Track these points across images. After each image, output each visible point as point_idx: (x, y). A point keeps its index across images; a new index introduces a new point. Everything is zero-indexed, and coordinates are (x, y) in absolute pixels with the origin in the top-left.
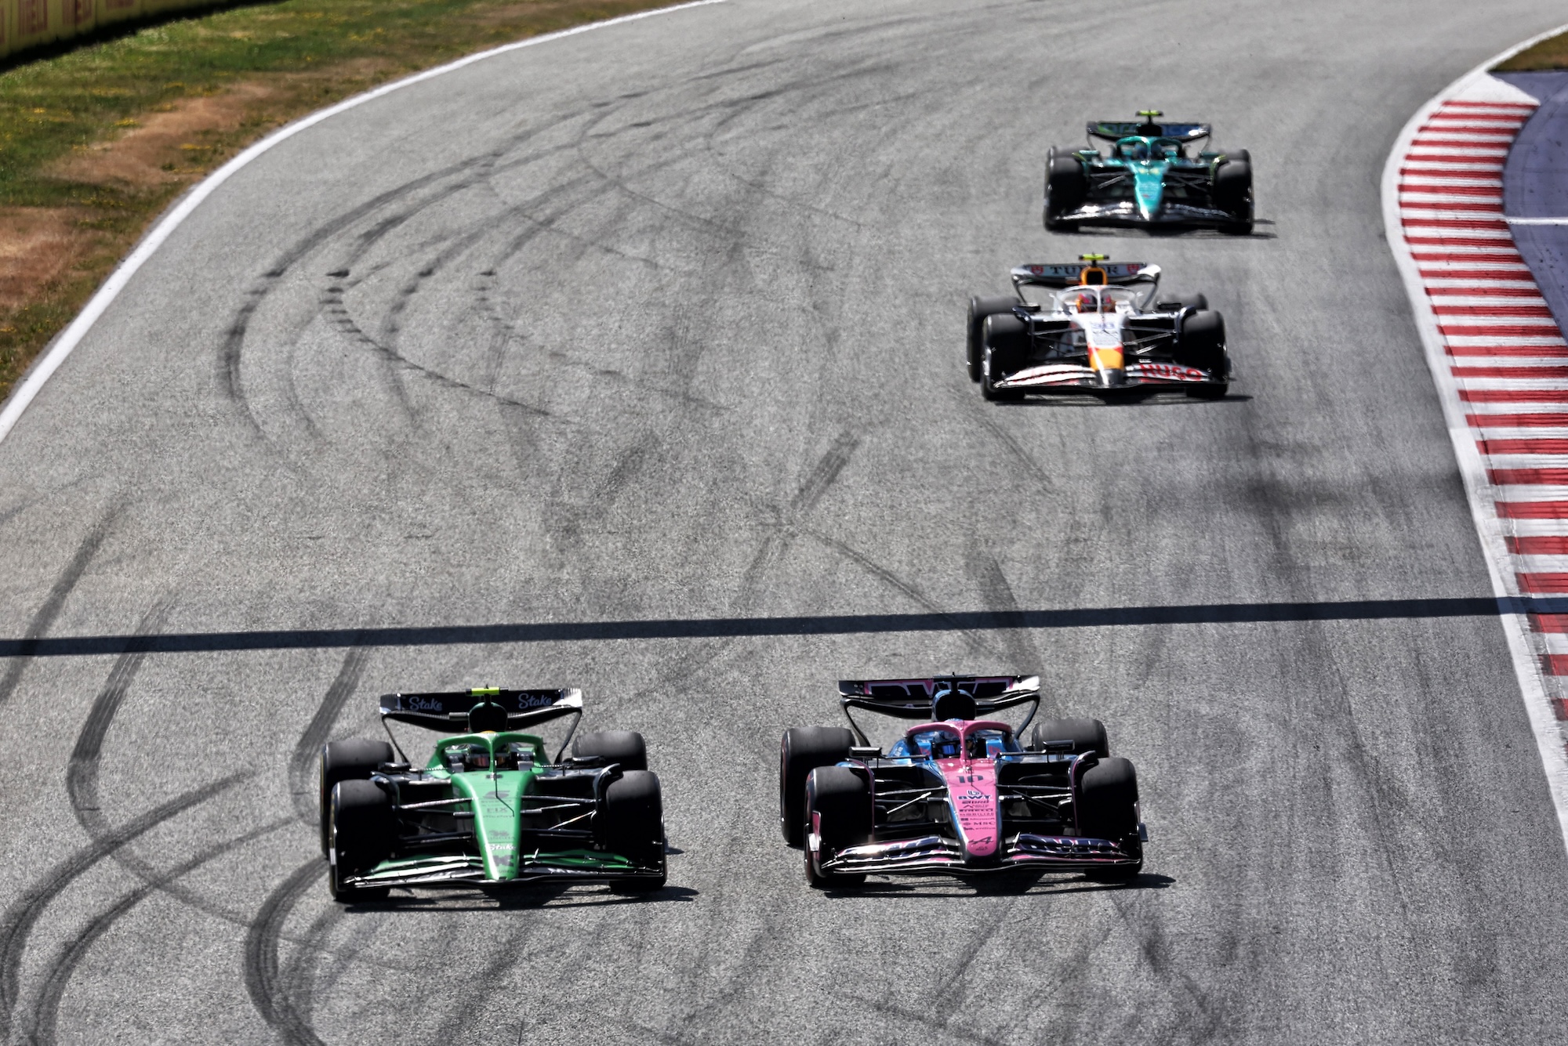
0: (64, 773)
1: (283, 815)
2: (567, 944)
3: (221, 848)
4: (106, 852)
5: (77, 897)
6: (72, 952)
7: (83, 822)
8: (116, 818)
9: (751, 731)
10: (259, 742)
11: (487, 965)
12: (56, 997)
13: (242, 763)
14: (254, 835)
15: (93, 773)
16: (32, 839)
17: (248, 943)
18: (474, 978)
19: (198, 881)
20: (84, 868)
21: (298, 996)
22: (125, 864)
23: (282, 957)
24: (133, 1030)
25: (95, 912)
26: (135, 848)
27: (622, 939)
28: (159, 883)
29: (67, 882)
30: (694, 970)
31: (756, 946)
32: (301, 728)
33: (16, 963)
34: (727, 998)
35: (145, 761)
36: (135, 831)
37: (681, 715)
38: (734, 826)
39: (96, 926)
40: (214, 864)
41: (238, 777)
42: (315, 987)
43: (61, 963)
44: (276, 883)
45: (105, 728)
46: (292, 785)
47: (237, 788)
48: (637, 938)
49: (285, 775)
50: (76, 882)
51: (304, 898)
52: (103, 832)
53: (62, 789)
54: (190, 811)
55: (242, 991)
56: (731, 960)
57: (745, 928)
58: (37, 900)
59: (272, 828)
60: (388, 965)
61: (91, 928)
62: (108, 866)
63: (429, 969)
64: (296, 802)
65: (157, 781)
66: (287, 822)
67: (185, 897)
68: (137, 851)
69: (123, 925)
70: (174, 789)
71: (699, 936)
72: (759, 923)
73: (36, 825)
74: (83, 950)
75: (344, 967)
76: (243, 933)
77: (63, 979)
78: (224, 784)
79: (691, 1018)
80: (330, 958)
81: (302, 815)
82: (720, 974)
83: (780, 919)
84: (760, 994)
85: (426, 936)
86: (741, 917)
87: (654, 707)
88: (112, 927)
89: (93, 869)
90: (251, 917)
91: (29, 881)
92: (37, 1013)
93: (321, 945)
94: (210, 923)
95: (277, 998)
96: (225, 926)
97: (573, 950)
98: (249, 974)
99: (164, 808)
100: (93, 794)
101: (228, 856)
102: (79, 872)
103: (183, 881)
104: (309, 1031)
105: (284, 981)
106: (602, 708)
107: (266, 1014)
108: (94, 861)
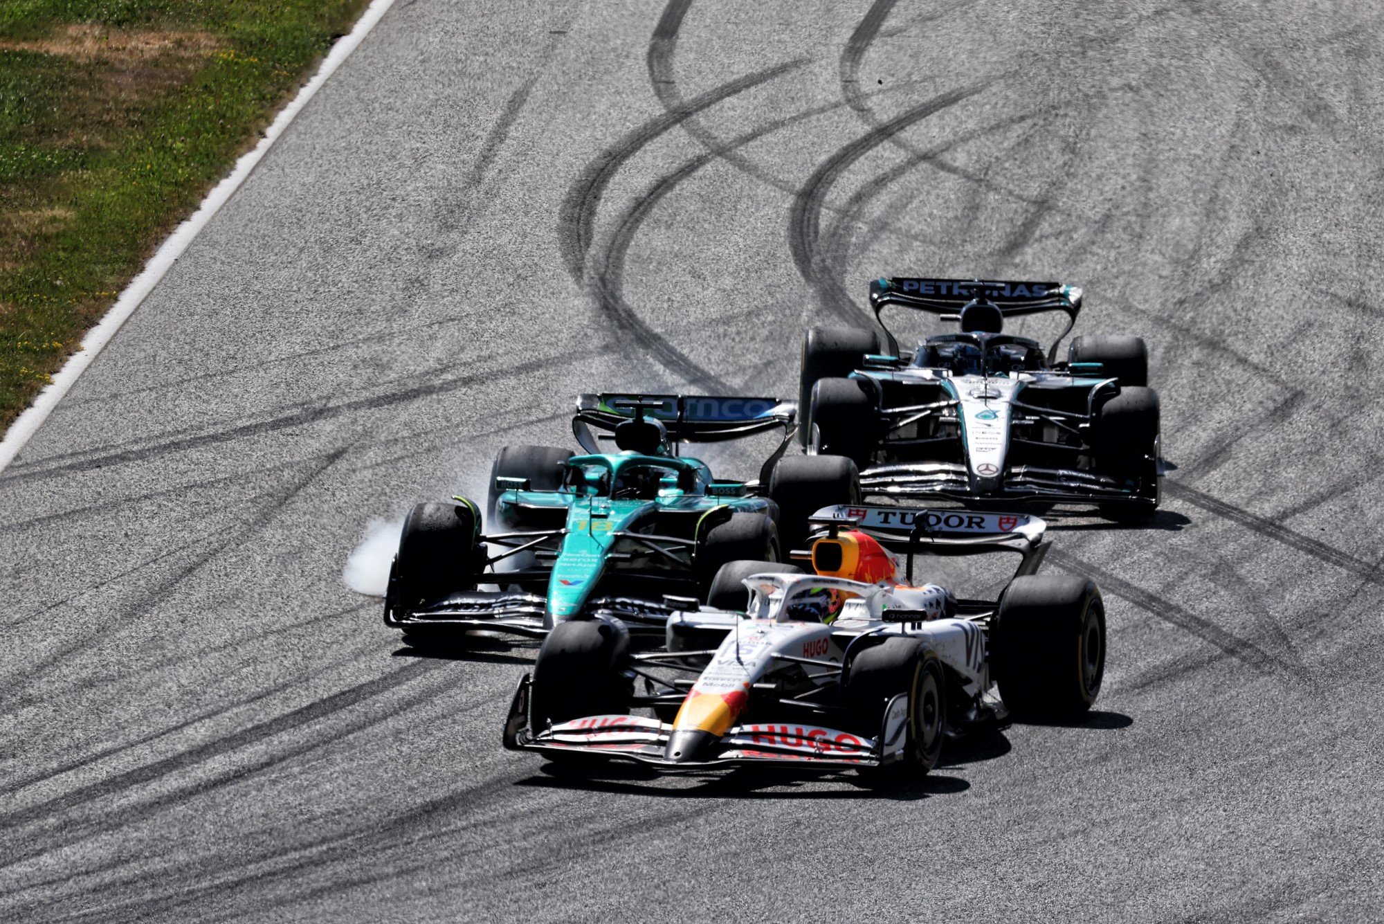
0: (646, 49)
1: (833, 99)
2: (1075, 229)
3: (776, 125)
4: (676, 122)
5: (648, 159)
6: (641, 207)
7: (659, 93)
8: (687, 92)
9: (1256, 51)
10: (816, 34)
11: (1002, 245)
12: (624, 245)
13: (801, 51)
14: (807, 114)
15: (671, 51)
16: (613, 105)
17: (793, 210)
18: (991, 254)
19: (753, 152)
20: (657, 134)
21: (835, 259)
22: (692, 132)
23: (823, 224)
24: (688, 278)
25: (664, 172)
26: (701, 119)
27: (1125, 229)
28: (721, 151)
29: (641, 145)
30: (1187, 262)
31: (1244, 243)
32: (854, 24)
33: (592, 213)
34: (1214, 287)
35: (717, 44)
36: (703, 104)
37: (1194, 33)
38: (1233, 135)
39: (663, 185)
40: (768, 138)
41: (796, 63)
42: (850, 252)
43: (631, 215)
44: (822, 158)
45: (684, 12)
46: (842, 74)
47: (794, 72)
48: (1138, 229)
49: (837, 64)
50: (649, 146)
51: (846, 174)
52: (675, 103)
53: (643, 63)
54: (753, 90)
55: (785, 251)
56: (1221, 255)
57: (1236, 227)
58: (614, 159)
59: (822, 110)
60: (915, 237)
61: (658, 187)
62: (678, 133)
63: (951, 244)
64: (845, 88)
65: (726, 61)
66: (836, 105)
67: (743, 165)
68: (703, 122)
69: (687, 186)
70: (741, 69)
71: (1193, 230)
72: (1249, 223)
73: (618, 93)
74: (650, 206)
75: (876, 237)
76: (790, 201)
77: (632, 230)
78: (783, 69)
79: (1181, 302)
80: (865, 228)
81: (848, 101)
82: (1211, 265)
83: (1268, 220)
84: (1244, 282)
85: (951, 215)
86: (1233, 217)
87: (1170, 25)
88: (677, 187)
89: (665, 136)
90: (799, 186)
91: (609, 142)
92: (608, 257)
93: (857, 216)
94: (762, 190)
95: (816, 259)
96: (776, 193)
97: (1080, 235)
98: (793, 237)
99: (728, 86)
100: (669, 68)
101: (783, 132)
102: (651, 137)
103: (741, 151)
104: (842, 291)
105: (822, 244)
106: (1124, 22)
107: (806, 273)
108: (666, 128)
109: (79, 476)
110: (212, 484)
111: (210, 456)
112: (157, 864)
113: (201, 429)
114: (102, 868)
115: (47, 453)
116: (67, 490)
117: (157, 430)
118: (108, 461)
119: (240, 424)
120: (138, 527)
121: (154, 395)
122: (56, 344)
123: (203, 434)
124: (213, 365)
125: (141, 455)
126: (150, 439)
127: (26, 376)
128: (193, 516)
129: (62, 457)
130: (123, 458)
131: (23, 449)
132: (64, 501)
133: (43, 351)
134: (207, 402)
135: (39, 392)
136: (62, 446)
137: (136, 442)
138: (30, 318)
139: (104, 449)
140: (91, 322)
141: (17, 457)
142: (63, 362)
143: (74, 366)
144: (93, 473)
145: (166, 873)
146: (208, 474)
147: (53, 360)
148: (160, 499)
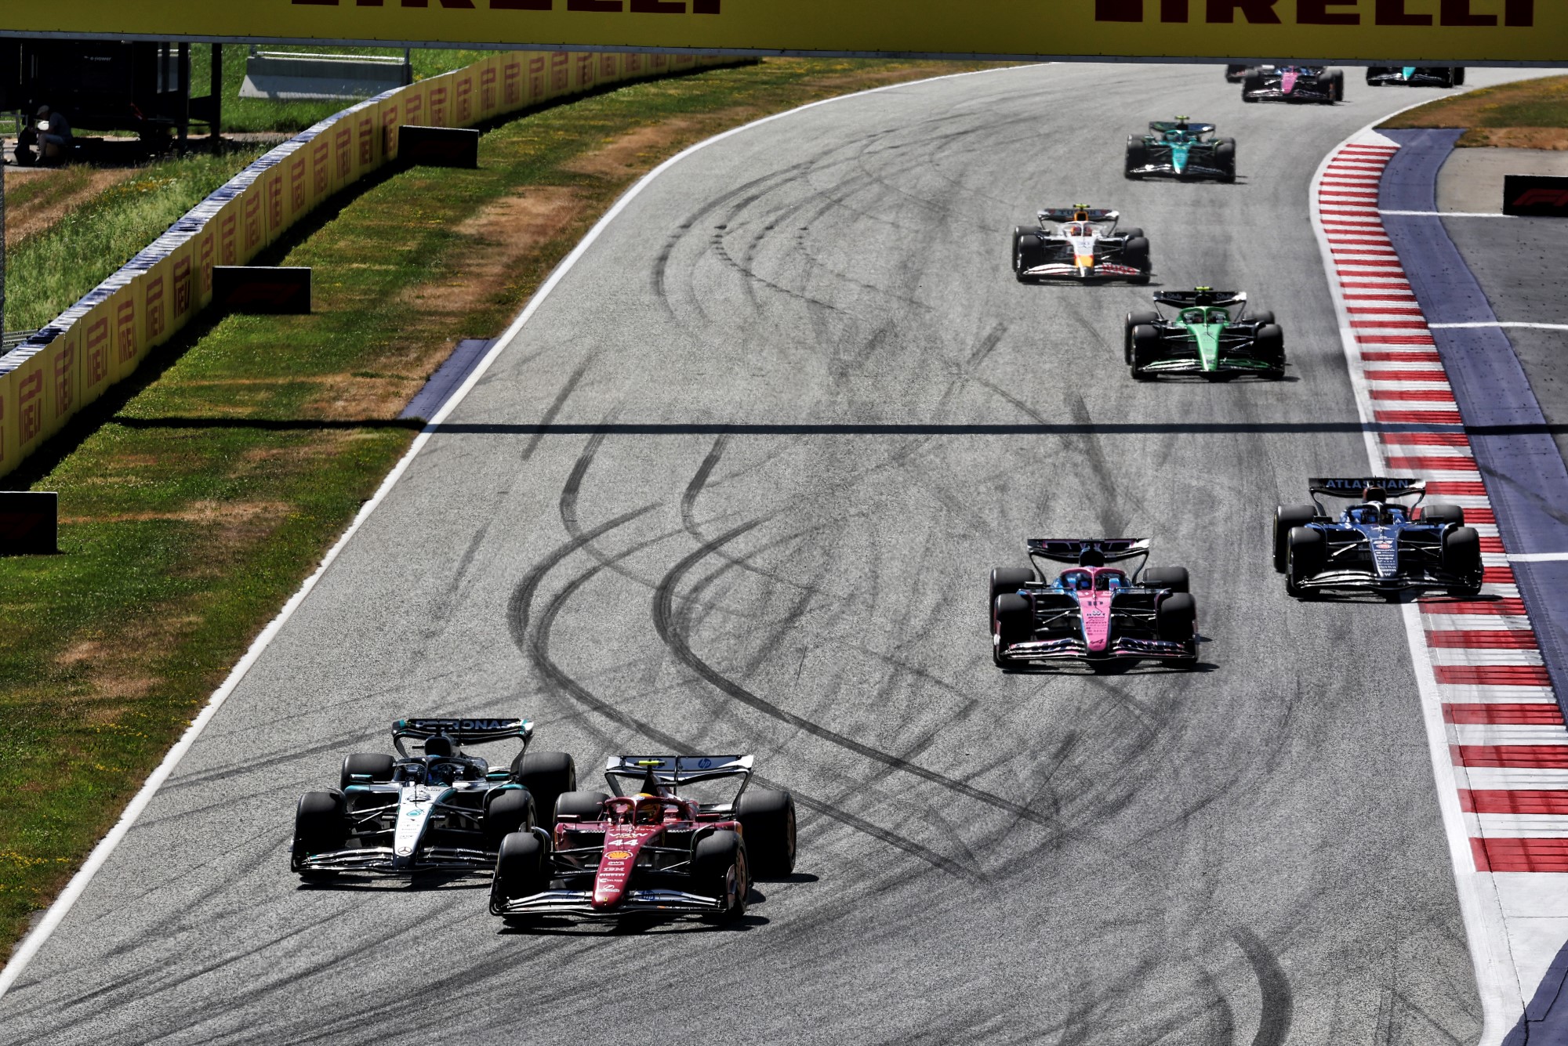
0: (559, 501)
1: (677, 528)
2: (831, 604)
3: (642, 545)
4: (580, 545)
5: (562, 569)
6: (559, 600)
7: (567, 528)
8: (586, 527)
9: (940, 489)
10: (666, 487)
11: (787, 615)
12: (549, 625)
13: (656, 498)
14: (660, 538)
15: (574, 501)
16: (540, 537)
17: (655, 598)
18: (780, 621)
19: (629, 563)
20: (567, 554)
21: (682, 628)
22: (590, 552)
23: (674, 606)
24: (591, 643)
25: (572, 578)
26: (595, 544)
27: (863, 603)
28: (608, 563)
29: (557, 561)
30: (902, 621)
31: (937, 609)
32: (689, 480)
33: (528, 605)
34: (920, 637)
35: (603, 495)
36: (595, 534)
37: (901, 479)
38: (928, 541)
39: (572, 586)
40: (638, 553)
41: (653, 507)
42: (691, 624)
43: (552, 605)
44: (672, 565)
45: (581, 477)
46: (683, 511)
47: (653, 512)
48: (870, 602)
49: (679, 506)
50: (562, 561)
51: (687, 574)
52: (578, 534)
53: (557, 510)
54: (626, 524)
55: (651, 625)
56: (922, 616)
57: (930, 599)
58: (541, 571)
59: (671, 535)
60: (732, 613)
61: (569, 587)
62: (580, 553)
63: (754, 615)
64: (684, 521)
65: (609, 507)
66: (680, 531)
67: (622, 571)
68: (596, 546)
69: (587, 586)
70: (618, 511)
71: (904, 601)
72: (939, 596)
73: (542, 529)
74: (565, 599)
75: (708, 613)
76: (652, 593)
77: (553, 615)
78: (646, 510)
79: (899, 647)
80: (701, 608)
81: (687, 528)
82: (917, 623)
83: (951, 594)
84: (937, 631)
85: (754, 598)
86: (929, 592)
87: (885, 473)
88: (581, 587)
89: (572, 555)
90: (658, 583)
91: (537, 560)
92: (539, 632)
93: (695, 601)
94: (635, 586)
95: (671, 629)
96: (643, 588)
97: (836, 607)
98: (655, 615)
99: (612, 522)
100: (573, 513)
101: (647, 549)
102: (564, 556)
103: (621, 563)
104: (687, 648)
105: (674, 620)
106: (856, 473)
107: (664, 638)
108: (573, 549)
109: (211, 783)
110: (293, 786)
111: (292, 768)
112: (266, 1028)
113: (286, 751)
114: (232, 1032)
115: (190, 771)
116: (202, 794)
117: (259, 753)
118: (229, 774)
119: (311, 746)
120: (248, 815)
121: (256, 731)
122: (193, 702)
123: (288, 754)
124: (293, 711)
125: (249, 769)
126: (254, 759)
127: (175, 722)
128: (283, 806)
129: (199, 773)
130: (238, 771)
131: (175, 769)
132: (201, 801)
133: (185, 706)
134: (289, 734)
135: (184, 732)
136: (200, 766)
137: (246, 761)
138: (176, 686)
139: (226, 766)
140: (215, 686)
141: (171, 774)
142: (198, 712)
143: (205, 715)
144: (220, 782)
145: (272, 1033)
146: (291, 780)
147: (192, 712)
148: (262, 797)
